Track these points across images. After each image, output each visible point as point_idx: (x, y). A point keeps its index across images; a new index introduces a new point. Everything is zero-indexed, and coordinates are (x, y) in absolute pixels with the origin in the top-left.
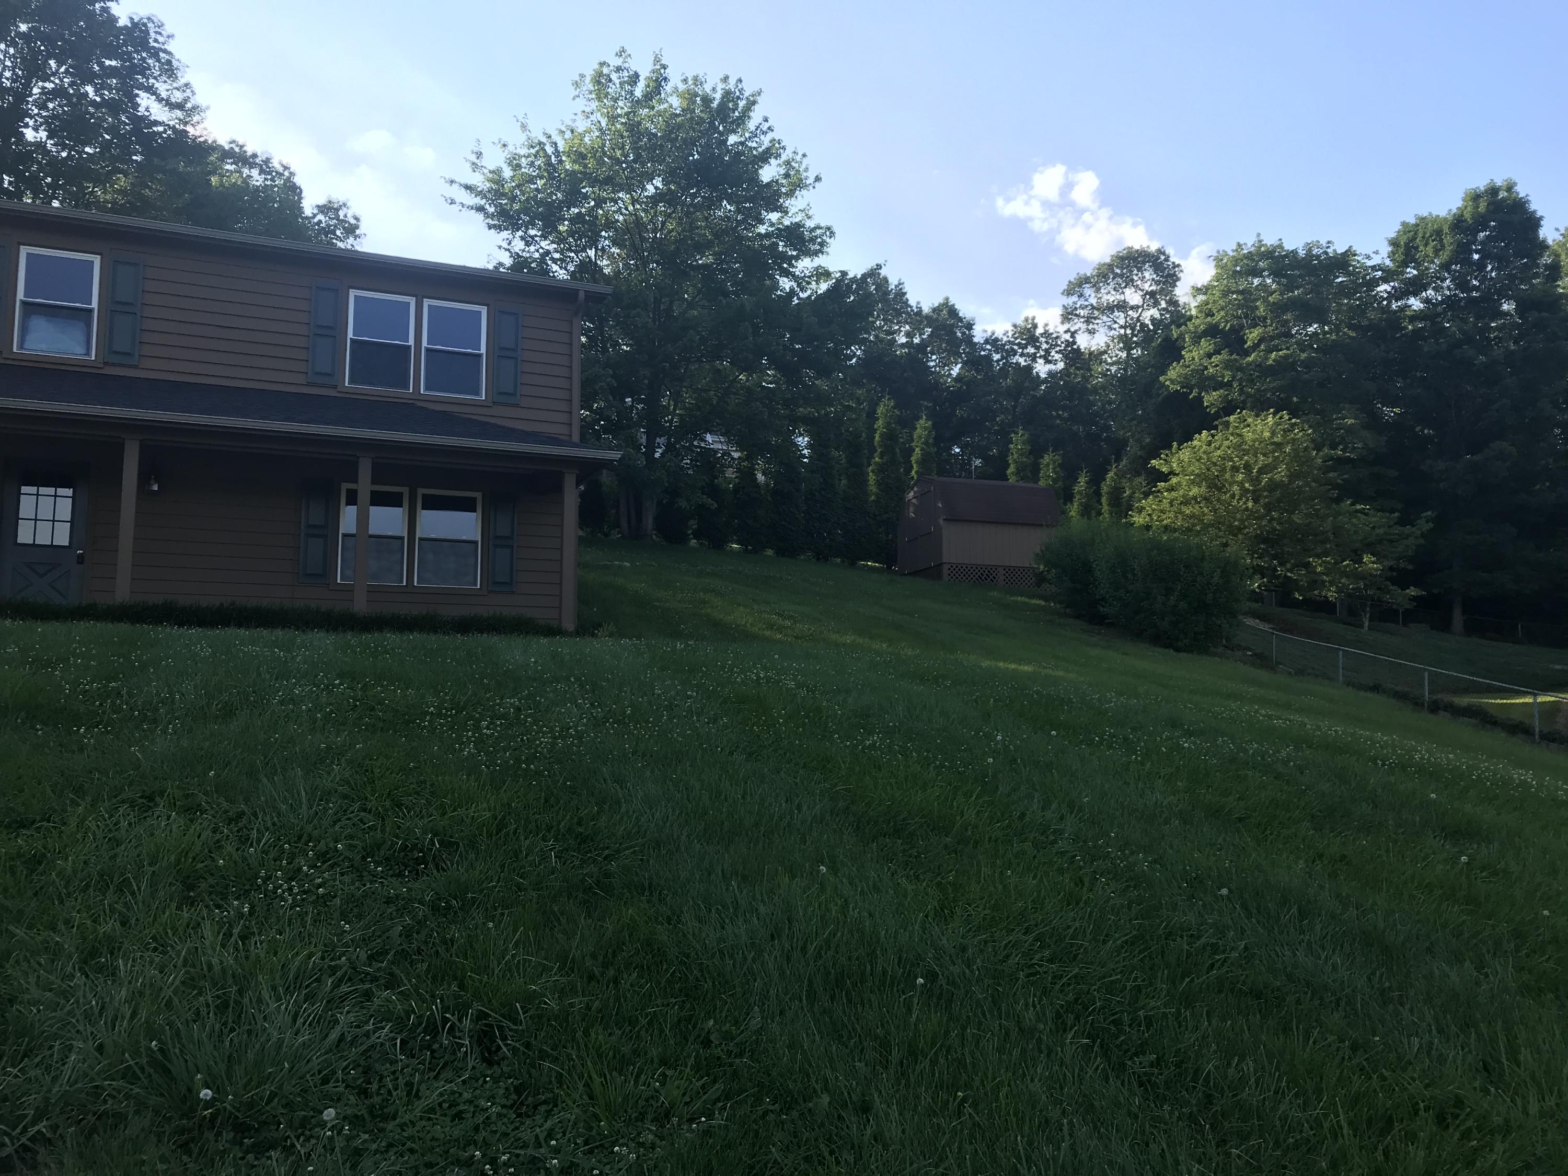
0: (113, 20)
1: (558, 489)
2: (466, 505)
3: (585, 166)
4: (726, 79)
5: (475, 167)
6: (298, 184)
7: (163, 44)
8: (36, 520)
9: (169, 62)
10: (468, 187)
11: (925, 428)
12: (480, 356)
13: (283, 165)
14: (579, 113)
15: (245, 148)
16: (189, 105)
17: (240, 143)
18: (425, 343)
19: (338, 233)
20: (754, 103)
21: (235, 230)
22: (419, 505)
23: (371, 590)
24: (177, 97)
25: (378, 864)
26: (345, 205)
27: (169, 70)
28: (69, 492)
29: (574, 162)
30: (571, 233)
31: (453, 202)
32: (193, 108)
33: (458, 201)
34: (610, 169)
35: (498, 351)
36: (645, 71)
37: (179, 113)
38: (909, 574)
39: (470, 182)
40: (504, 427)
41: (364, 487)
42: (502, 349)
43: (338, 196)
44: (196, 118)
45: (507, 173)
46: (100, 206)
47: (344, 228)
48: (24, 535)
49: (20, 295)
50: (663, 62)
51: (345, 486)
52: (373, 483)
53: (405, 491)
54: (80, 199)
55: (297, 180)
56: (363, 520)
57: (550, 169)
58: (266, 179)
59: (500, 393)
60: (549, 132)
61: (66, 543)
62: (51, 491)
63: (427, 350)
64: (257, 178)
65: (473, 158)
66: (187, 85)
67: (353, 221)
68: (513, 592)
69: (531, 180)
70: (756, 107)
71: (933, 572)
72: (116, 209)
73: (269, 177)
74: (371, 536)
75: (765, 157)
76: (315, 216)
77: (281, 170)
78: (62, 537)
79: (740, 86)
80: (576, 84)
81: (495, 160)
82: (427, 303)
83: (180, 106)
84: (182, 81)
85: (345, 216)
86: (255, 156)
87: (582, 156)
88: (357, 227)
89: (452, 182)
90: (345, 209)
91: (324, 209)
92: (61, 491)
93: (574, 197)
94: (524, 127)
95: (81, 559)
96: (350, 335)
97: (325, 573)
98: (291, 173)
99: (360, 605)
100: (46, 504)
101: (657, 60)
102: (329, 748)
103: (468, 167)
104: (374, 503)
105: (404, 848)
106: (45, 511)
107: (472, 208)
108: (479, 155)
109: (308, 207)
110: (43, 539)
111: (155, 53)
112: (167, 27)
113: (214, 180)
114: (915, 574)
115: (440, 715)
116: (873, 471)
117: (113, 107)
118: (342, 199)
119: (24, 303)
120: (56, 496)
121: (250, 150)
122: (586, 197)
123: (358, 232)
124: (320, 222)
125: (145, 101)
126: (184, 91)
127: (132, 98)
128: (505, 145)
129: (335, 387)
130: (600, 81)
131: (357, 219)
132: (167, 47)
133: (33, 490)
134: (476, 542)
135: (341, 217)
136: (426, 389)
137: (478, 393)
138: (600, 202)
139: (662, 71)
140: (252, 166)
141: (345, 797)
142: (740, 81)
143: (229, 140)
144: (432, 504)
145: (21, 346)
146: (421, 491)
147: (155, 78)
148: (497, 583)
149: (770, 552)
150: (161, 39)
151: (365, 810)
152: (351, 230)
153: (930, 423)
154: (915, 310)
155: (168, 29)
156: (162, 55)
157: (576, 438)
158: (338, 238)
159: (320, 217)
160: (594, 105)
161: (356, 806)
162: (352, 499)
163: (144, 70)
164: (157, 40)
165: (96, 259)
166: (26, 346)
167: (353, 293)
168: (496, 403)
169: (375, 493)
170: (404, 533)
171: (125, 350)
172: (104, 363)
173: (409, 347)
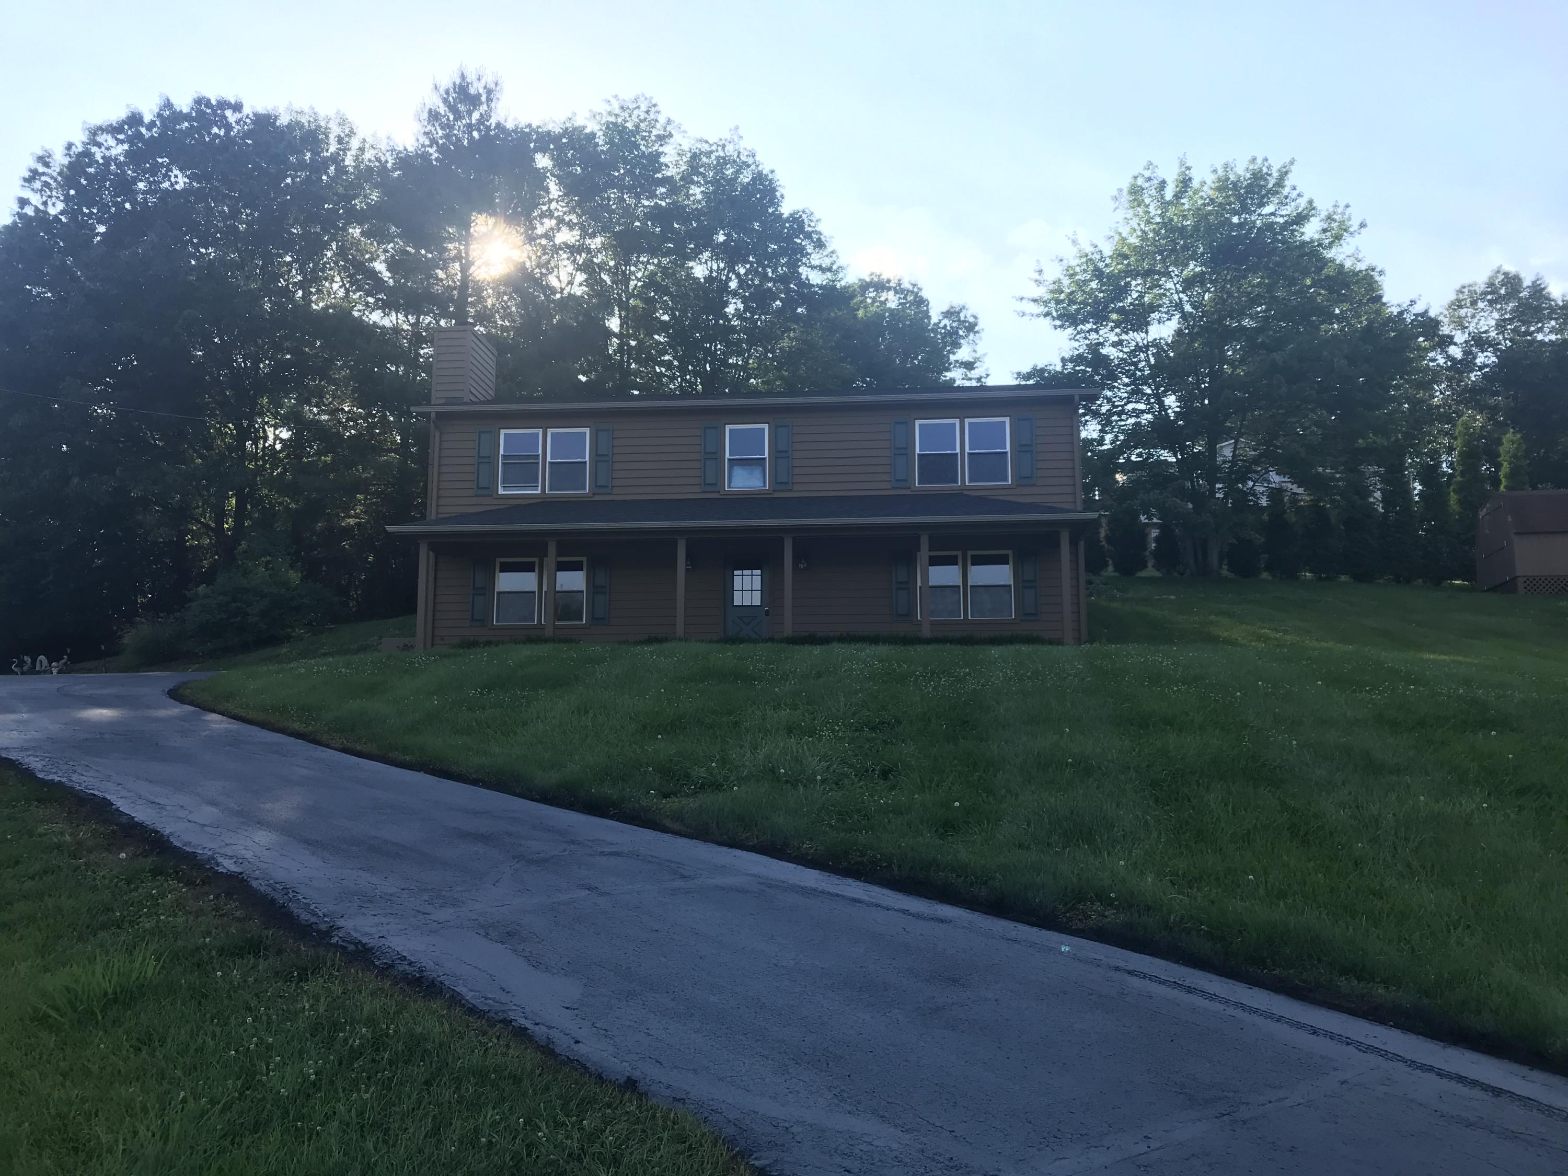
2: (1003, 560)
4: (1254, 160)
5: (1038, 282)
6: (925, 297)
7: (814, 227)
8: (743, 591)
9: (819, 240)
10: (1035, 301)
11: (1513, 442)
12: (1006, 453)
13: (912, 284)
14: (1121, 221)
15: (881, 277)
16: (835, 267)
17: (878, 274)
18: (967, 450)
19: (961, 332)
20: (1286, 173)
22: (969, 563)
23: (933, 623)
24: (826, 262)
26: (964, 307)
27: (820, 245)
28: (758, 572)
29: (1118, 263)
31: (1024, 314)
32: (839, 268)
33: (1027, 312)
35: (1020, 448)
36: (1171, 176)
37: (829, 275)
38: (1488, 590)
39: (1036, 296)
40: (1020, 503)
41: (924, 553)
42: (1021, 445)
43: (957, 302)
44: (840, 275)
45: (1066, 281)
47: (966, 327)
48: (737, 602)
49: (727, 456)
50: (1187, 165)
51: (919, 554)
52: (930, 551)
53: (959, 553)
55: (924, 294)
56: (924, 576)
57: (1098, 274)
58: (900, 298)
59: (1022, 477)
60: (1095, 242)
61: (759, 604)
62: (749, 572)
63: (969, 454)
64: (892, 301)
65: (1036, 276)
66: (832, 252)
67: (972, 320)
68: (1037, 623)
69: (1086, 282)
70: (1289, 175)
71: (1507, 587)
74: (931, 587)
75: (1301, 219)
76: (940, 321)
77: (911, 288)
78: (757, 601)
79: (1266, 164)
80: (1115, 198)
81: (1054, 272)
82: (967, 421)
83: (829, 269)
84: (829, 249)
85: (966, 317)
86: (889, 281)
87: (1125, 257)
88: (976, 324)
89: (1022, 299)
90: (964, 311)
91: (948, 314)
92: (755, 572)
94: (1074, 242)
95: (767, 613)
96: (917, 451)
97: (909, 614)
98: (918, 289)
99: (926, 632)
100: (747, 579)
101: (1182, 164)
103: (1034, 285)
104: (933, 564)
106: (747, 586)
107: (1040, 316)
108: (1040, 272)
109: (935, 317)
110: (747, 603)
111: (808, 236)
112: (815, 214)
113: (860, 313)
114: (1493, 589)
116: (1454, 491)
117: (785, 279)
118: (961, 303)
119: (730, 460)
120: (752, 575)
121: (885, 277)
124: (945, 326)
125: (803, 270)
126: (831, 257)
127: (797, 271)
128: (1061, 260)
129: (910, 488)
130: (1136, 192)
131: (975, 317)
132: (818, 229)
133: (740, 572)
134: (1010, 586)
135: (962, 318)
136: (970, 481)
137: (1006, 480)
139: (1187, 172)
140: (889, 289)
142: (1266, 160)
143: (869, 273)
144: (977, 561)
145: (729, 486)
146: (970, 553)
147: (810, 253)
148: (1027, 614)
149: (1343, 578)
150: (812, 224)
152: (971, 328)
153: (1519, 436)
154: (1561, 304)
155: (817, 215)
156: (814, 236)
157: (1078, 504)
158: (961, 337)
159: (946, 322)
160: (1130, 213)
163: (801, 250)
164: (809, 226)
165: (766, 426)
166: (732, 485)
167: (918, 422)
168: (1018, 486)
169: (930, 557)
170: (960, 582)
171: (786, 481)
172: (774, 491)
173: (957, 454)
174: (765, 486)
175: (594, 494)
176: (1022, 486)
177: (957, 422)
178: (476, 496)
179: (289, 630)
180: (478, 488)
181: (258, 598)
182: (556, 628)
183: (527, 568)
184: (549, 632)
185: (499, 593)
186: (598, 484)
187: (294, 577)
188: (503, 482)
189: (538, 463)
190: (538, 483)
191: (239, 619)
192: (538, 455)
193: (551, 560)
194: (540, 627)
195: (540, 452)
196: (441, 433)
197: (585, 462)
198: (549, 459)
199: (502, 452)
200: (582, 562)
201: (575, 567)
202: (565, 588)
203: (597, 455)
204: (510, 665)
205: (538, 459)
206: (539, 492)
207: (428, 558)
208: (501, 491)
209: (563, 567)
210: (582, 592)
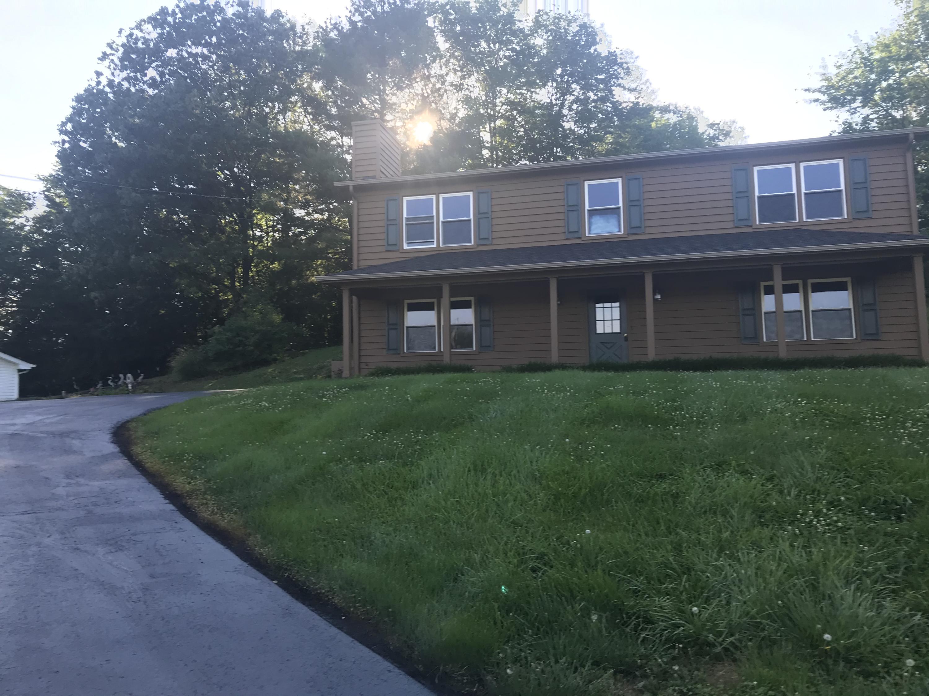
0: (599, 55)
1: (909, 268)
2: (841, 287)
3: (890, 52)
7: (625, 59)
8: (604, 320)
9: (628, 68)
10: (807, 89)
12: (841, 191)
13: (684, 107)
16: (639, 88)
18: (803, 190)
21: (667, 149)
22: (810, 290)
23: (789, 344)
24: (634, 85)
25: (870, 511)
26: (722, 120)
27: (628, 72)
28: (617, 304)
29: (882, 51)
30: (884, 100)
32: (642, 89)
34: (908, 49)
35: (853, 185)
37: (635, 94)
40: (863, 233)
41: (778, 282)
42: (856, 183)
45: (834, 72)
46: (600, 154)
47: (723, 134)
48: (600, 329)
49: (587, 207)
51: (763, 284)
52: (783, 280)
53: (800, 282)
54: (591, 153)
56: (779, 303)
58: (677, 117)
59: (858, 212)
61: (619, 331)
62: (609, 305)
63: (806, 194)
64: (673, 118)
67: (727, 129)
68: (879, 340)
72: (608, 153)
73: (679, 115)
74: (785, 312)
76: (706, 131)
77: (684, 110)
78: (617, 329)
82: (802, 165)
84: (635, 76)
85: (723, 127)
87: (887, 46)
90: (722, 123)
91: (712, 125)
92: (614, 304)
93: (885, 73)
95: (626, 339)
96: (757, 194)
97: (756, 336)
99: (783, 354)
100: (607, 311)
102: (810, 439)
104: (785, 292)
105: (885, 502)
106: (608, 317)
107: (811, 102)
110: (608, 330)
111: (621, 65)
113: (653, 125)
115: (874, 419)
117: (604, 100)
119: (589, 211)
120: (612, 307)
122: (893, 72)
123: (731, 135)
124: (710, 133)
125: (617, 92)
126: (636, 81)
127: (611, 92)
129: (751, 226)
131: (729, 127)
133: (601, 305)
134: (850, 310)
136: (807, 218)
137: (841, 214)
138: (903, 73)
141: (833, 468)
144: (818, 288)
145: (589, 233)
146: (810, 281)
147: (622, 78)
148: (867, 334)
150: (623, 57)
151: (848, 477)
152: (727, 134)
156: (624, 65)
157: (916, 231)
158: (722, 141)
159: (710, 131)
161: (842, 475)
162: (769, 291)
163: (616, 76)
164: (621, 59)
165: (619, 180)
166: (592, 232)
167: (756, 169)
168: (854, 219)
169: (784, 285)
170: (802, 308)
171: (639, 225)
172: (629, 234)
173: (793, 194)
174: (620, 231)
175: (478, 245)
176: (859, 219)
177: (793, 166)
178: (387, 251)
179: (275, 355)
180: (388, 245)
181: (253, 334)
182: (452, 354)
183: (428, 307)
184: (446, 360)
185: (408, 328)
186: (481, 237)
187: (277, 318)
188: (408, 239)
189: (433, 223)
190: (433, 238)
191: (241, 348)
192: (433, 216)
193: (446, 301)
194: (440, 354)
195: (435, 214)
196: (358, 203)
197: (470, 220)
198: (441, 219)
199: (405, 215)
200: (470, 301)
201: (465, 305)
202: (457, 323)
203: (480, 213)
204: (408, 400)
205: (433, 219)
206: (435, 246)
207: (351, 302)
208: (406, 247)
209: (455, 305)
210: (472, 325)
